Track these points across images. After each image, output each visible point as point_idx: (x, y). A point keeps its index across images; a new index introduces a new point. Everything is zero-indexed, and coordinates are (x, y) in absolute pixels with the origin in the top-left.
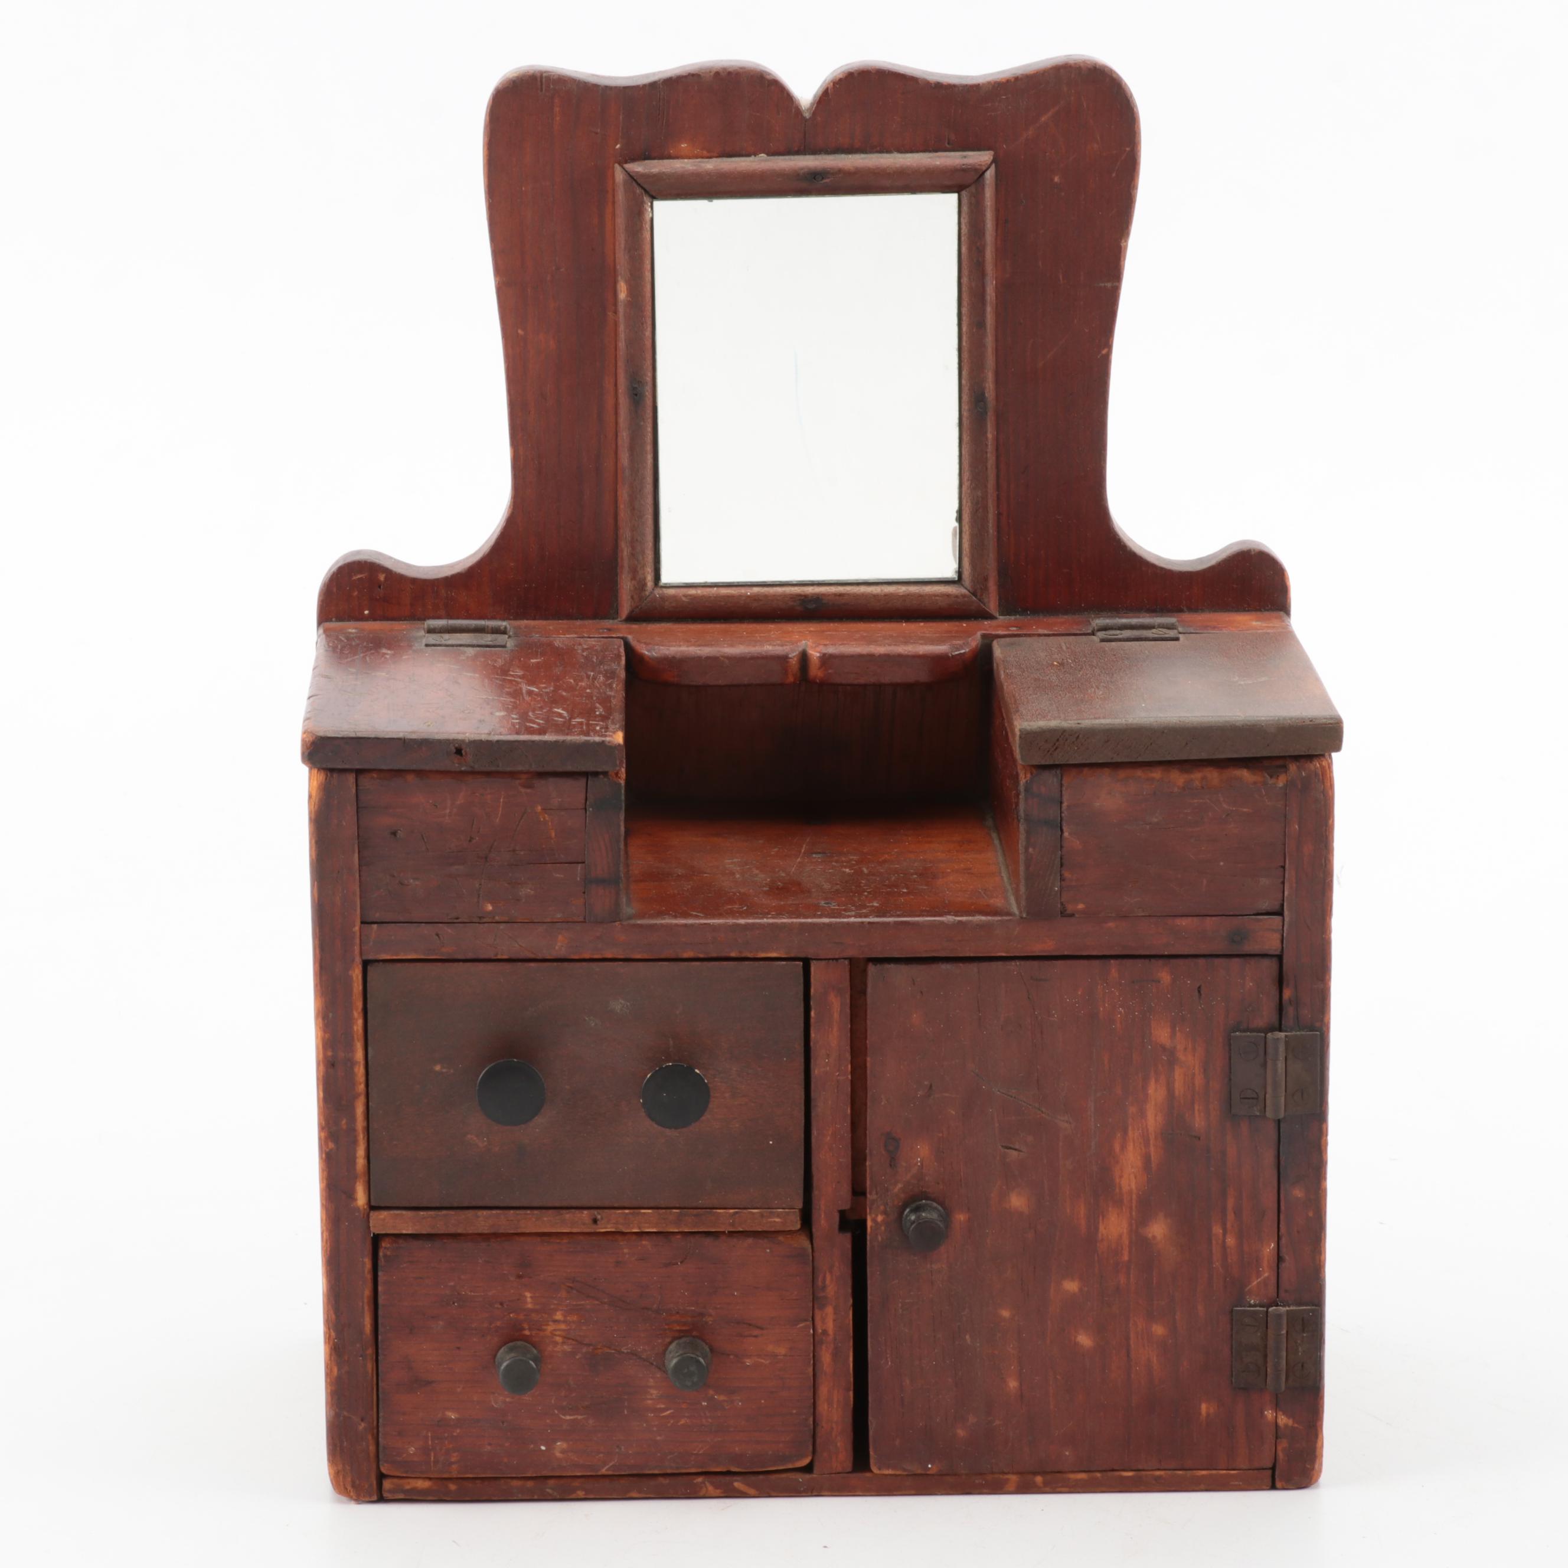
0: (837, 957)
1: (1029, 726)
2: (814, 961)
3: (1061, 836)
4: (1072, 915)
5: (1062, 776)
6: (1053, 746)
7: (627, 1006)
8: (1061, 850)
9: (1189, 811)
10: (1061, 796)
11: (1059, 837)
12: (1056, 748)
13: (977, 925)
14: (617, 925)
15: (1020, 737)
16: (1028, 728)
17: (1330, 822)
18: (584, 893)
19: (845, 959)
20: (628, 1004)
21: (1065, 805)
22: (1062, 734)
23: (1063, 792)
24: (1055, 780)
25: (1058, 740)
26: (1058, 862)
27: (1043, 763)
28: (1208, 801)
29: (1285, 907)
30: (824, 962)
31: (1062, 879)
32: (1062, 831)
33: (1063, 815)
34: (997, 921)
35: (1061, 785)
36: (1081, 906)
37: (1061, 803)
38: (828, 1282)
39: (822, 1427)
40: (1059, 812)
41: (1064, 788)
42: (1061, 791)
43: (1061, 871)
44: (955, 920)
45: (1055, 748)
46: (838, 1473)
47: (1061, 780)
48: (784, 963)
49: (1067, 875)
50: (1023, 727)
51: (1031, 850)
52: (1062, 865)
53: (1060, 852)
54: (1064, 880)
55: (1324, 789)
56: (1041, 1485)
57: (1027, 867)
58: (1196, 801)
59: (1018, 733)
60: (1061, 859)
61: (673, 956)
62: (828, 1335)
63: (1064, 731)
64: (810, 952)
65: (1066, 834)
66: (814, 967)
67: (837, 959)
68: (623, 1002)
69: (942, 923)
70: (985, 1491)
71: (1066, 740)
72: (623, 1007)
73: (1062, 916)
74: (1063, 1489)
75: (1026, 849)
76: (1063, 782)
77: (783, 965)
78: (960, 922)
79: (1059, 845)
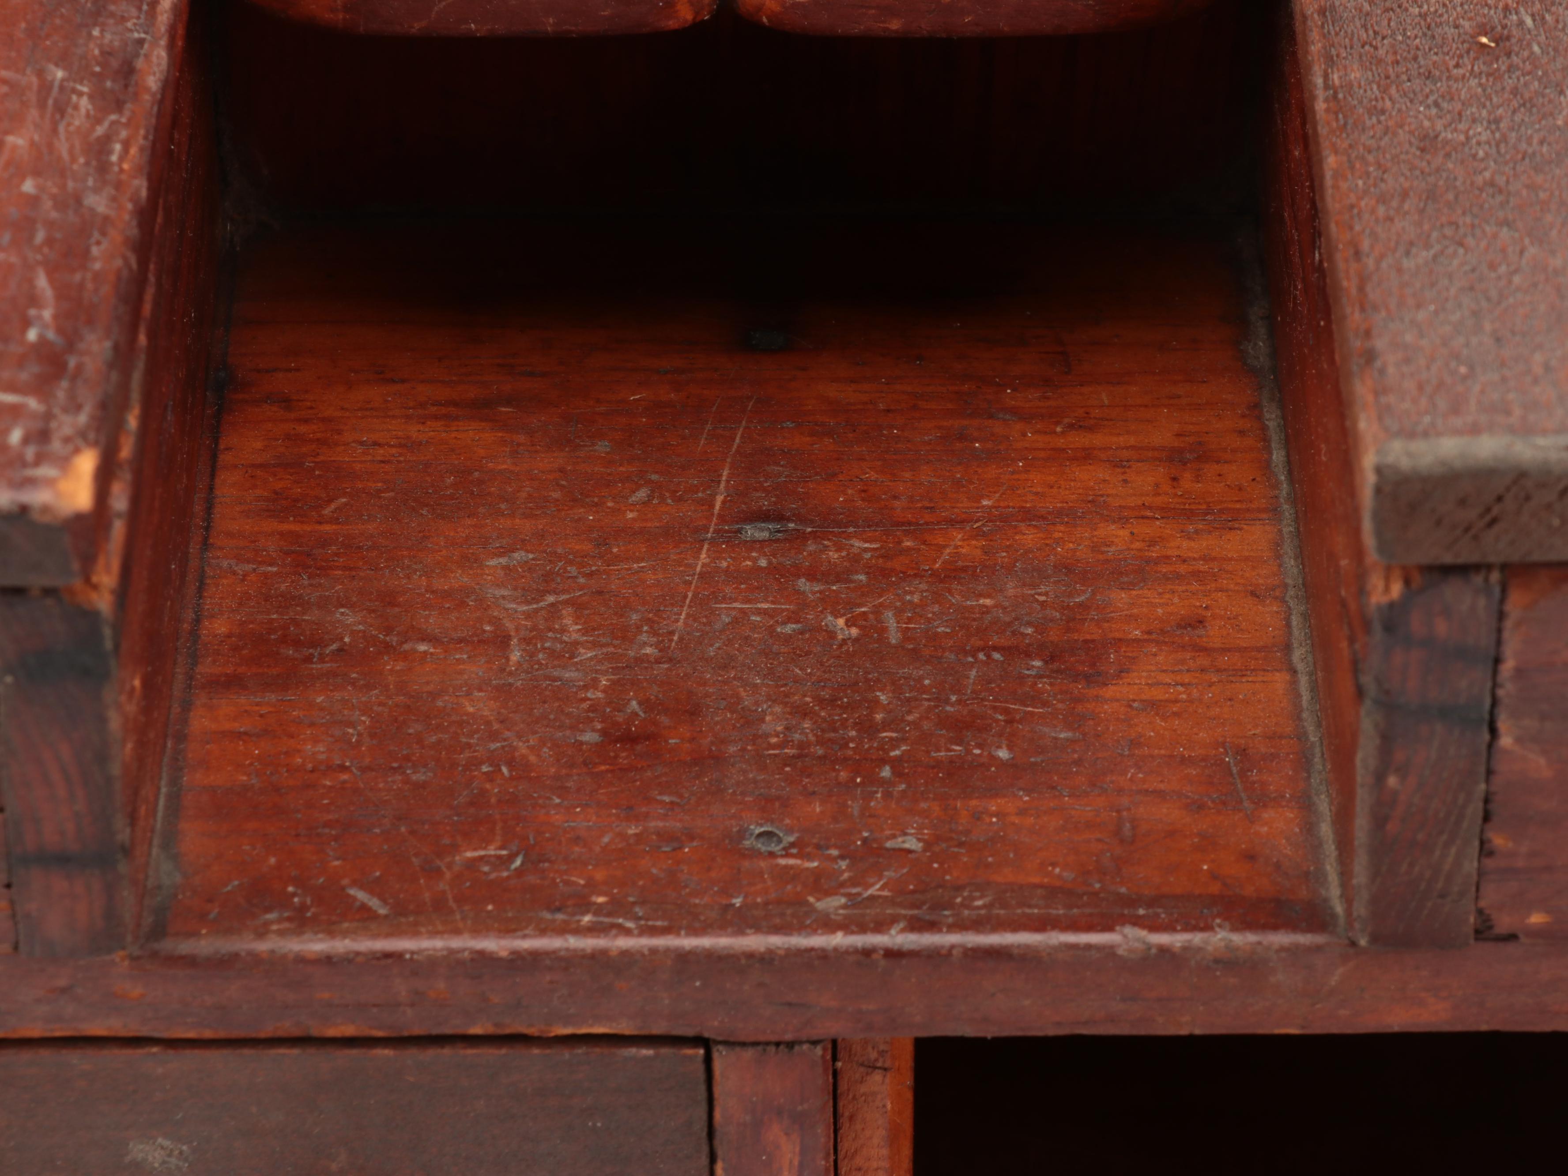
0: (788, 1037)
1: (1409, 455)
2: (721, 1048)
3: (1490, 746)
4: (1512, 937)
5: (1504, 591)
6: (1481, 516)
7: (181, 1153)
8: (1487, 781)
10: (1499, 642)
11: (1484, 747)
12: (1494, 521)
13: (1217, 961)
14: (117, 960)
15: (1378, 490)
16: (1405, 464)
18: (8, 886)
19: (815, 1043)
20: (185, 1148)
21: (1508, 666)
22: (1515, 482)
23: (1506, 635)
24: (1482, 602)
25: (1500, 499)
26: (1476, 808)
27: (1448, 559)
30: (749, 1054)
31: (1485, 850)
32: (1493, 731)
33: (1500, 692)
34: (1282, 949)
35: (1501, 616)
36: (1536, 919)
37: (1497, 661)
40: (1489, 685)
41: (1508, 624)
42: (1499, 631)
43: (1482, 831)
44: (1149, 947)
45: (1488, 518)
47: (1502, 601)
48: (647, 1052)
49: (1498, 841)
50: (1390, 459)
51: (1392, 781)
52: (1487, 817)
53: (1483, 786)
54: (1491, 854)
57: (1379, 821)
59: (1368, 480)
60: (1487, 801)
61: (296, 1032)
63: (1520, 475)
64: (711, 1028)
65: (1506, 741)
66: (721, 1059)
67: (791, 1045)
68: (167, 1143)
69: (1109, 951)
71: (1528, 498)
72: (170, 1155)
73: (1476, 939)
75: (1380, 777)
76: (1509, 607)
77: (647, 1058)
78: (1163, 950)
79: (1482, 769)
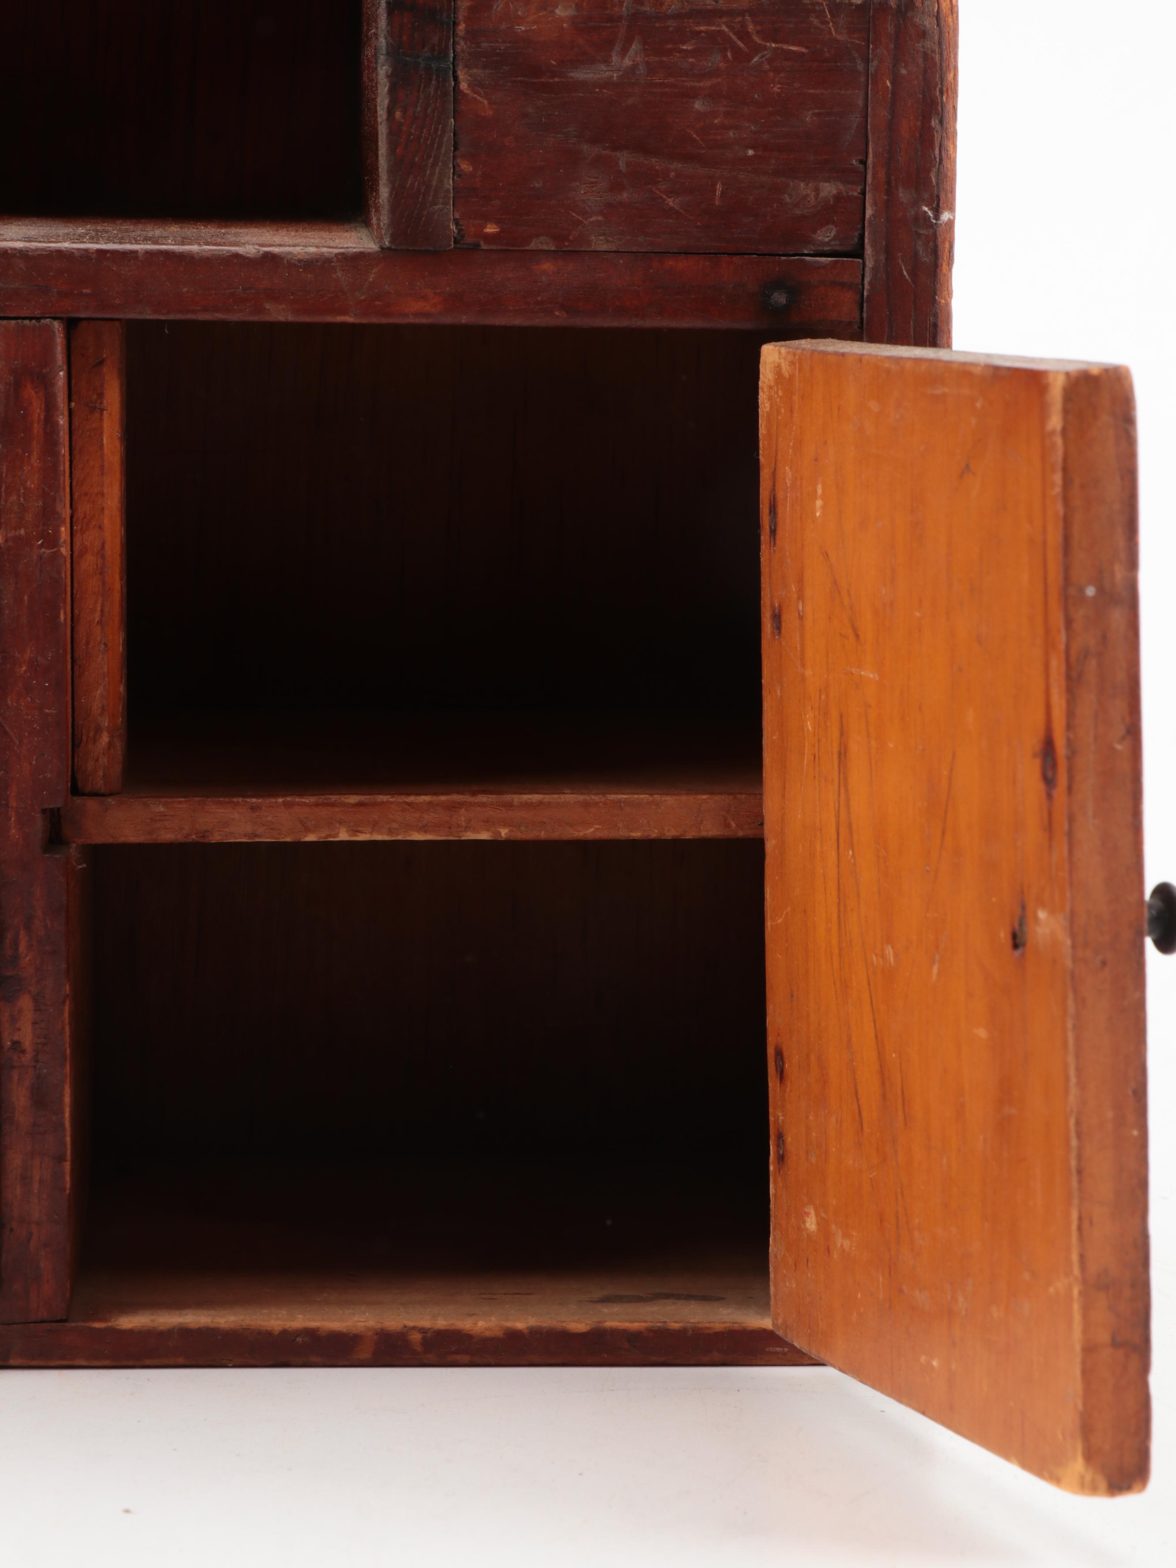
3: (455, 89)
4: (475, 246)
8: (454, 117)
9: (690, 48)
10: (454, 9)
11: (451, 90)
17: (950, 76)
23: (459, 3)
26: (449, 137)
28: (724, 28)
29: (866, 240)
30: (13, 326)
31: (457, 173)
32: (456, 78)
33: (458, 48)
36: (490, 229)
37: (455, 24)
38: (22, 947)
39: (12, 1230)
40: (451, 41)
43: (454, 157)
46: (42, 1322)
49: (464, 166)
52: (456, 146)
53: (452, 121)
54: (459, 177)
55: (938, 12)
56: (419, 1349)
57: (392, 148)
58: (703, 28)
60: (455, 133)
62: (23, 1052)
65: (463, 86)
70: (314, 1359)
74: (459, 1358)
75: (391, 112)
79: (451, 106)
